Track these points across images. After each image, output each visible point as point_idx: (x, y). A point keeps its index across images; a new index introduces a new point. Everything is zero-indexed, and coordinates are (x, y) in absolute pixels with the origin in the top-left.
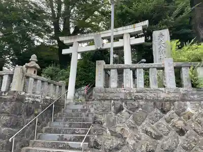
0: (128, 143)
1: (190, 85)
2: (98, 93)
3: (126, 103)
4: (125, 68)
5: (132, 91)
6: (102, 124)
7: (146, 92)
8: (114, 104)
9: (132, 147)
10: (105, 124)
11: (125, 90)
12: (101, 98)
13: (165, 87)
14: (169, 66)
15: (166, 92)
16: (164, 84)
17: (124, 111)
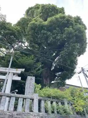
1: (45, 111)
4: (13, 97)
5: (14, 114)
7: (22, 115)
11: (9, 112)
13: (33, 112)
14: (36, 98)
15: (33, 115)
16: (33, 110)
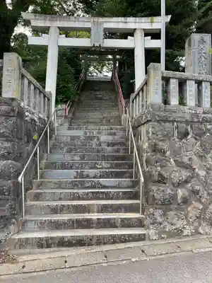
0: (198, 175)
2: (157, 111)
3: (191, 127)
5: (198, 112)
6: (164, 153)
8: (177, 128)
9: (204, 179)
10: (168, 153)
11: (189, 109)
12: (161, 119)
17: (189, 137)
